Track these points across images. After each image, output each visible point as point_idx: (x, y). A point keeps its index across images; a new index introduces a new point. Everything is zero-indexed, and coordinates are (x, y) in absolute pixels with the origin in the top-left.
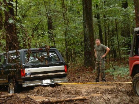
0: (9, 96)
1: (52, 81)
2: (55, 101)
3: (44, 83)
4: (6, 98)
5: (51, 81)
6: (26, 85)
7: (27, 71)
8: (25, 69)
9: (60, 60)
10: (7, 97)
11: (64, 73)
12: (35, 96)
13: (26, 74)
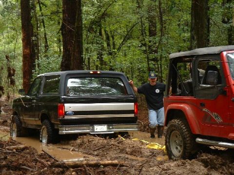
0: (20, 148)
1: (111, 127)
2: (72, 164)
3: (95, 131)
4: (15, 150)
5: (108, 128)
6: (64, 132)
7: (69, 107)
8: (65, 105)
9: (127, 93)
10: (17, 150)
11: (132, 115)
12: (72, 150)
13: (66, 114)
